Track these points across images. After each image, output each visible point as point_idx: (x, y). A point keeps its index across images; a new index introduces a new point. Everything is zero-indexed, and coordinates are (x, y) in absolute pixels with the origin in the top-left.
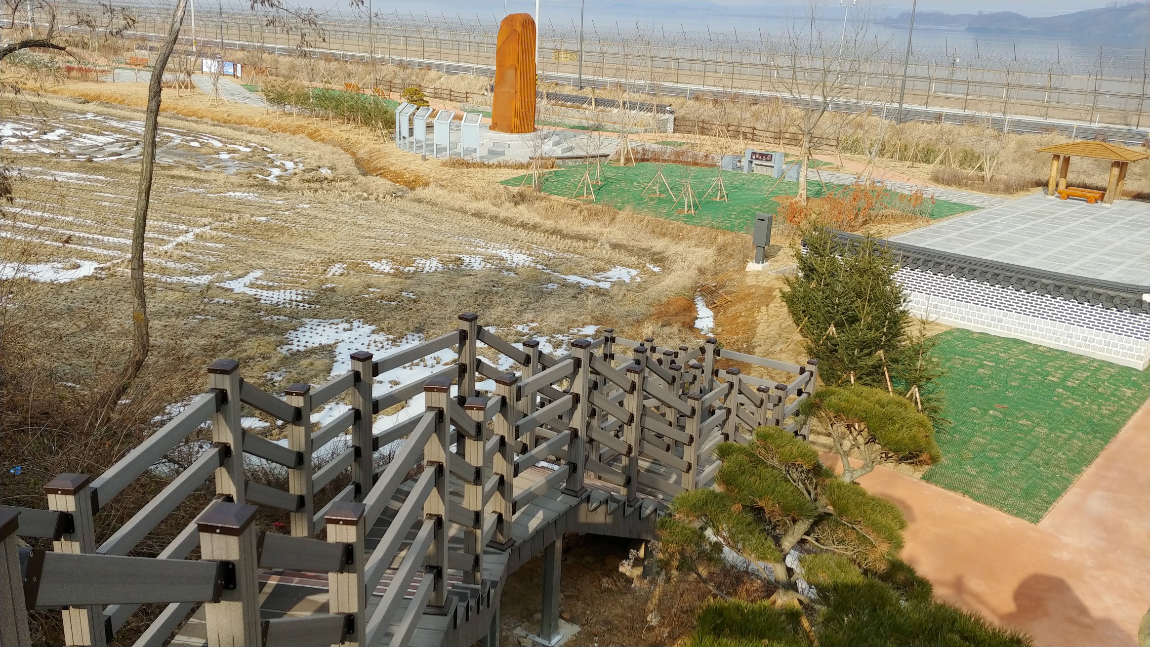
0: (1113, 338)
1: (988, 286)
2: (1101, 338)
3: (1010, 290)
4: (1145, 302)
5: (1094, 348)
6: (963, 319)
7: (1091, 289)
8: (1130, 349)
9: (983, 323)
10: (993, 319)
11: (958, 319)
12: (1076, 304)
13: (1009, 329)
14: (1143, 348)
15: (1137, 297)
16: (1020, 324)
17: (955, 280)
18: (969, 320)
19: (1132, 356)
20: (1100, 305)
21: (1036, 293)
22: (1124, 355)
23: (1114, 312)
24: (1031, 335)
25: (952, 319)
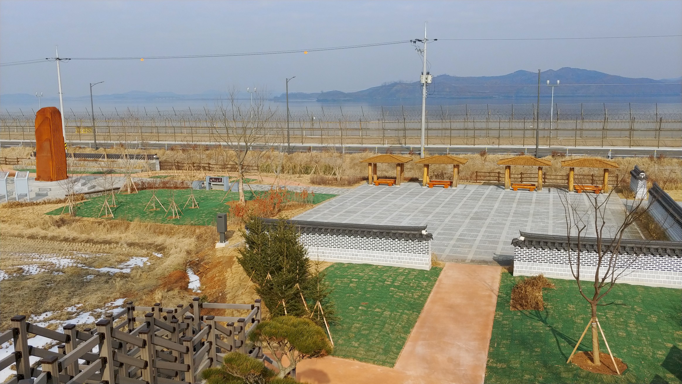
0: (412, 255)
1: (347, 238)
2: (407, 257)
3: (359, 238)
4: (424, 234)
5: (404, 262)
6: (338, 257)
7: (397, 231)
8: (421, 260)
9: (348, 258)
10: (353, 255)
11: (335, 257)
12: (392, 240)
13: (362, 259)
14: (427, 259)
15: (419, 232)
16: (367, 256)
17: (330, 236)
18: (341, 257)
19: (423, 264)
20: (403, 239)
21: (371, 237)
22: (419, 263)
23: (410, 242)
24: (373, 260)
25: (333, 258)
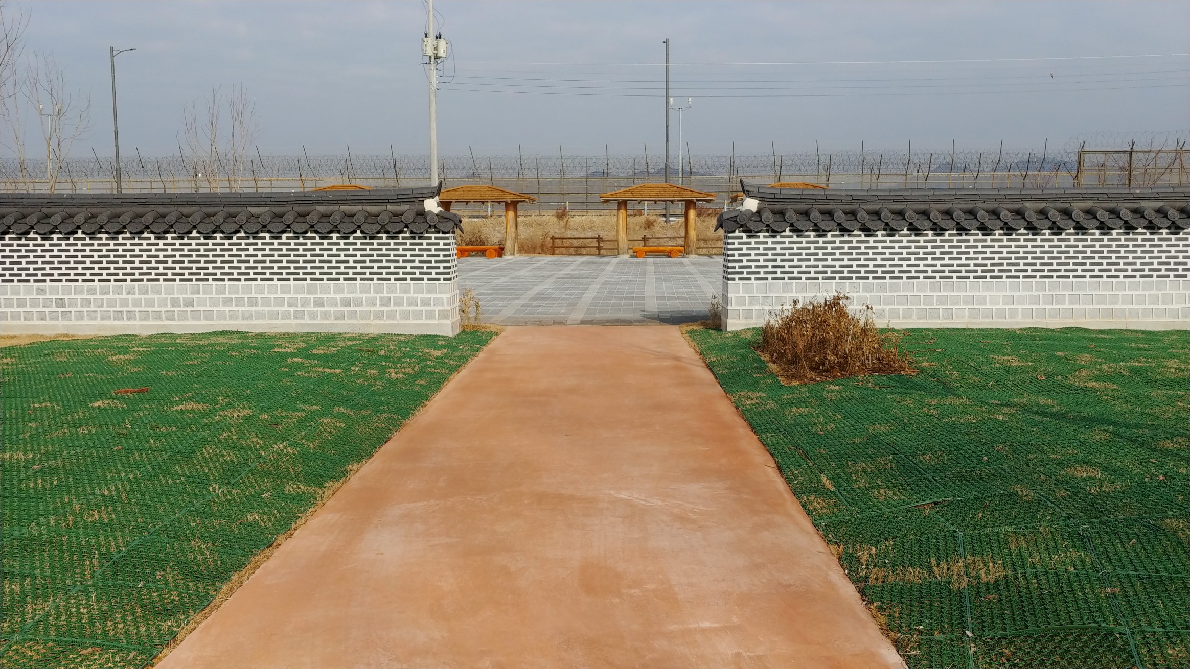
0: (393, 289)
2: (372, 294)
3: (195, 241)
4: (431, 212)
5: (365, 315)
6: (118, 316)
8: (425, 303)
9: (158, 316)
10: (175, 303)
11: (108, 318)
12: (318, 240)
13: (209, 316)
14: (445, 296)
15: (416, 207)
16: (227, 301)
17: (88, 241)
18: (131, 316)
19: (430, 315)
20: (359, 234)
21: (242, 234)
22: (418, 315)
23: (384, 240)
24: (250, 318)
25: (98, 322)
